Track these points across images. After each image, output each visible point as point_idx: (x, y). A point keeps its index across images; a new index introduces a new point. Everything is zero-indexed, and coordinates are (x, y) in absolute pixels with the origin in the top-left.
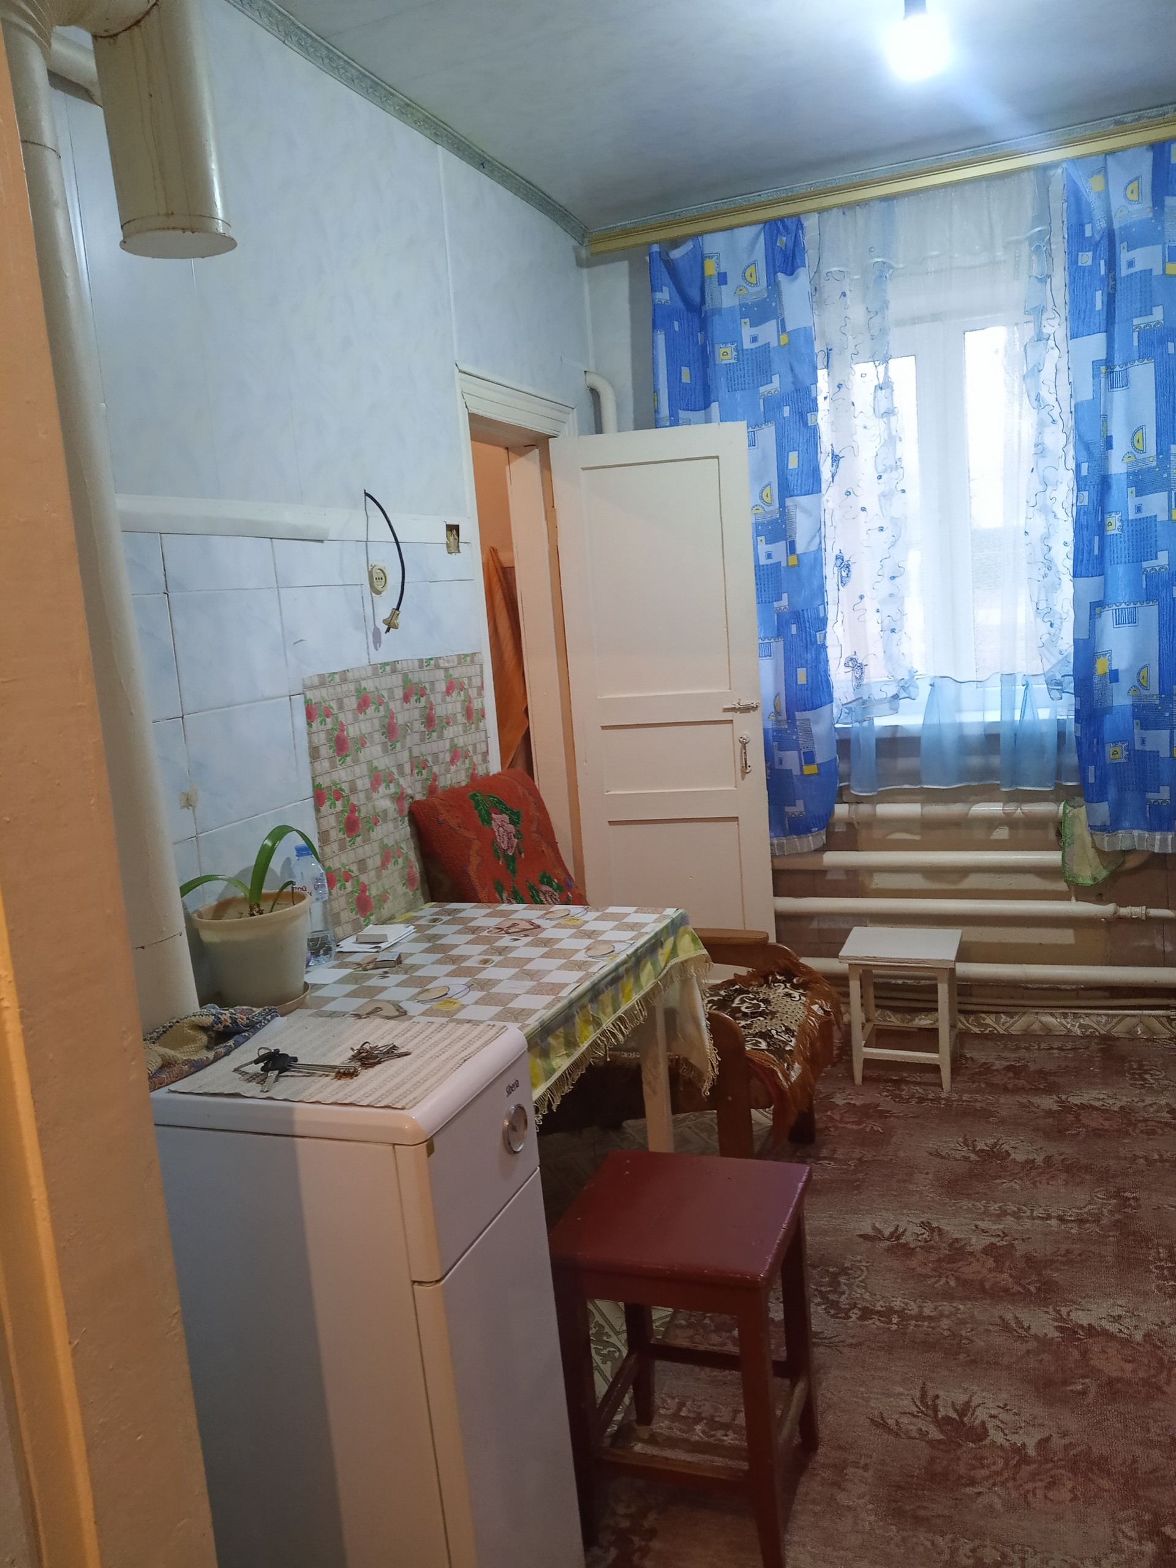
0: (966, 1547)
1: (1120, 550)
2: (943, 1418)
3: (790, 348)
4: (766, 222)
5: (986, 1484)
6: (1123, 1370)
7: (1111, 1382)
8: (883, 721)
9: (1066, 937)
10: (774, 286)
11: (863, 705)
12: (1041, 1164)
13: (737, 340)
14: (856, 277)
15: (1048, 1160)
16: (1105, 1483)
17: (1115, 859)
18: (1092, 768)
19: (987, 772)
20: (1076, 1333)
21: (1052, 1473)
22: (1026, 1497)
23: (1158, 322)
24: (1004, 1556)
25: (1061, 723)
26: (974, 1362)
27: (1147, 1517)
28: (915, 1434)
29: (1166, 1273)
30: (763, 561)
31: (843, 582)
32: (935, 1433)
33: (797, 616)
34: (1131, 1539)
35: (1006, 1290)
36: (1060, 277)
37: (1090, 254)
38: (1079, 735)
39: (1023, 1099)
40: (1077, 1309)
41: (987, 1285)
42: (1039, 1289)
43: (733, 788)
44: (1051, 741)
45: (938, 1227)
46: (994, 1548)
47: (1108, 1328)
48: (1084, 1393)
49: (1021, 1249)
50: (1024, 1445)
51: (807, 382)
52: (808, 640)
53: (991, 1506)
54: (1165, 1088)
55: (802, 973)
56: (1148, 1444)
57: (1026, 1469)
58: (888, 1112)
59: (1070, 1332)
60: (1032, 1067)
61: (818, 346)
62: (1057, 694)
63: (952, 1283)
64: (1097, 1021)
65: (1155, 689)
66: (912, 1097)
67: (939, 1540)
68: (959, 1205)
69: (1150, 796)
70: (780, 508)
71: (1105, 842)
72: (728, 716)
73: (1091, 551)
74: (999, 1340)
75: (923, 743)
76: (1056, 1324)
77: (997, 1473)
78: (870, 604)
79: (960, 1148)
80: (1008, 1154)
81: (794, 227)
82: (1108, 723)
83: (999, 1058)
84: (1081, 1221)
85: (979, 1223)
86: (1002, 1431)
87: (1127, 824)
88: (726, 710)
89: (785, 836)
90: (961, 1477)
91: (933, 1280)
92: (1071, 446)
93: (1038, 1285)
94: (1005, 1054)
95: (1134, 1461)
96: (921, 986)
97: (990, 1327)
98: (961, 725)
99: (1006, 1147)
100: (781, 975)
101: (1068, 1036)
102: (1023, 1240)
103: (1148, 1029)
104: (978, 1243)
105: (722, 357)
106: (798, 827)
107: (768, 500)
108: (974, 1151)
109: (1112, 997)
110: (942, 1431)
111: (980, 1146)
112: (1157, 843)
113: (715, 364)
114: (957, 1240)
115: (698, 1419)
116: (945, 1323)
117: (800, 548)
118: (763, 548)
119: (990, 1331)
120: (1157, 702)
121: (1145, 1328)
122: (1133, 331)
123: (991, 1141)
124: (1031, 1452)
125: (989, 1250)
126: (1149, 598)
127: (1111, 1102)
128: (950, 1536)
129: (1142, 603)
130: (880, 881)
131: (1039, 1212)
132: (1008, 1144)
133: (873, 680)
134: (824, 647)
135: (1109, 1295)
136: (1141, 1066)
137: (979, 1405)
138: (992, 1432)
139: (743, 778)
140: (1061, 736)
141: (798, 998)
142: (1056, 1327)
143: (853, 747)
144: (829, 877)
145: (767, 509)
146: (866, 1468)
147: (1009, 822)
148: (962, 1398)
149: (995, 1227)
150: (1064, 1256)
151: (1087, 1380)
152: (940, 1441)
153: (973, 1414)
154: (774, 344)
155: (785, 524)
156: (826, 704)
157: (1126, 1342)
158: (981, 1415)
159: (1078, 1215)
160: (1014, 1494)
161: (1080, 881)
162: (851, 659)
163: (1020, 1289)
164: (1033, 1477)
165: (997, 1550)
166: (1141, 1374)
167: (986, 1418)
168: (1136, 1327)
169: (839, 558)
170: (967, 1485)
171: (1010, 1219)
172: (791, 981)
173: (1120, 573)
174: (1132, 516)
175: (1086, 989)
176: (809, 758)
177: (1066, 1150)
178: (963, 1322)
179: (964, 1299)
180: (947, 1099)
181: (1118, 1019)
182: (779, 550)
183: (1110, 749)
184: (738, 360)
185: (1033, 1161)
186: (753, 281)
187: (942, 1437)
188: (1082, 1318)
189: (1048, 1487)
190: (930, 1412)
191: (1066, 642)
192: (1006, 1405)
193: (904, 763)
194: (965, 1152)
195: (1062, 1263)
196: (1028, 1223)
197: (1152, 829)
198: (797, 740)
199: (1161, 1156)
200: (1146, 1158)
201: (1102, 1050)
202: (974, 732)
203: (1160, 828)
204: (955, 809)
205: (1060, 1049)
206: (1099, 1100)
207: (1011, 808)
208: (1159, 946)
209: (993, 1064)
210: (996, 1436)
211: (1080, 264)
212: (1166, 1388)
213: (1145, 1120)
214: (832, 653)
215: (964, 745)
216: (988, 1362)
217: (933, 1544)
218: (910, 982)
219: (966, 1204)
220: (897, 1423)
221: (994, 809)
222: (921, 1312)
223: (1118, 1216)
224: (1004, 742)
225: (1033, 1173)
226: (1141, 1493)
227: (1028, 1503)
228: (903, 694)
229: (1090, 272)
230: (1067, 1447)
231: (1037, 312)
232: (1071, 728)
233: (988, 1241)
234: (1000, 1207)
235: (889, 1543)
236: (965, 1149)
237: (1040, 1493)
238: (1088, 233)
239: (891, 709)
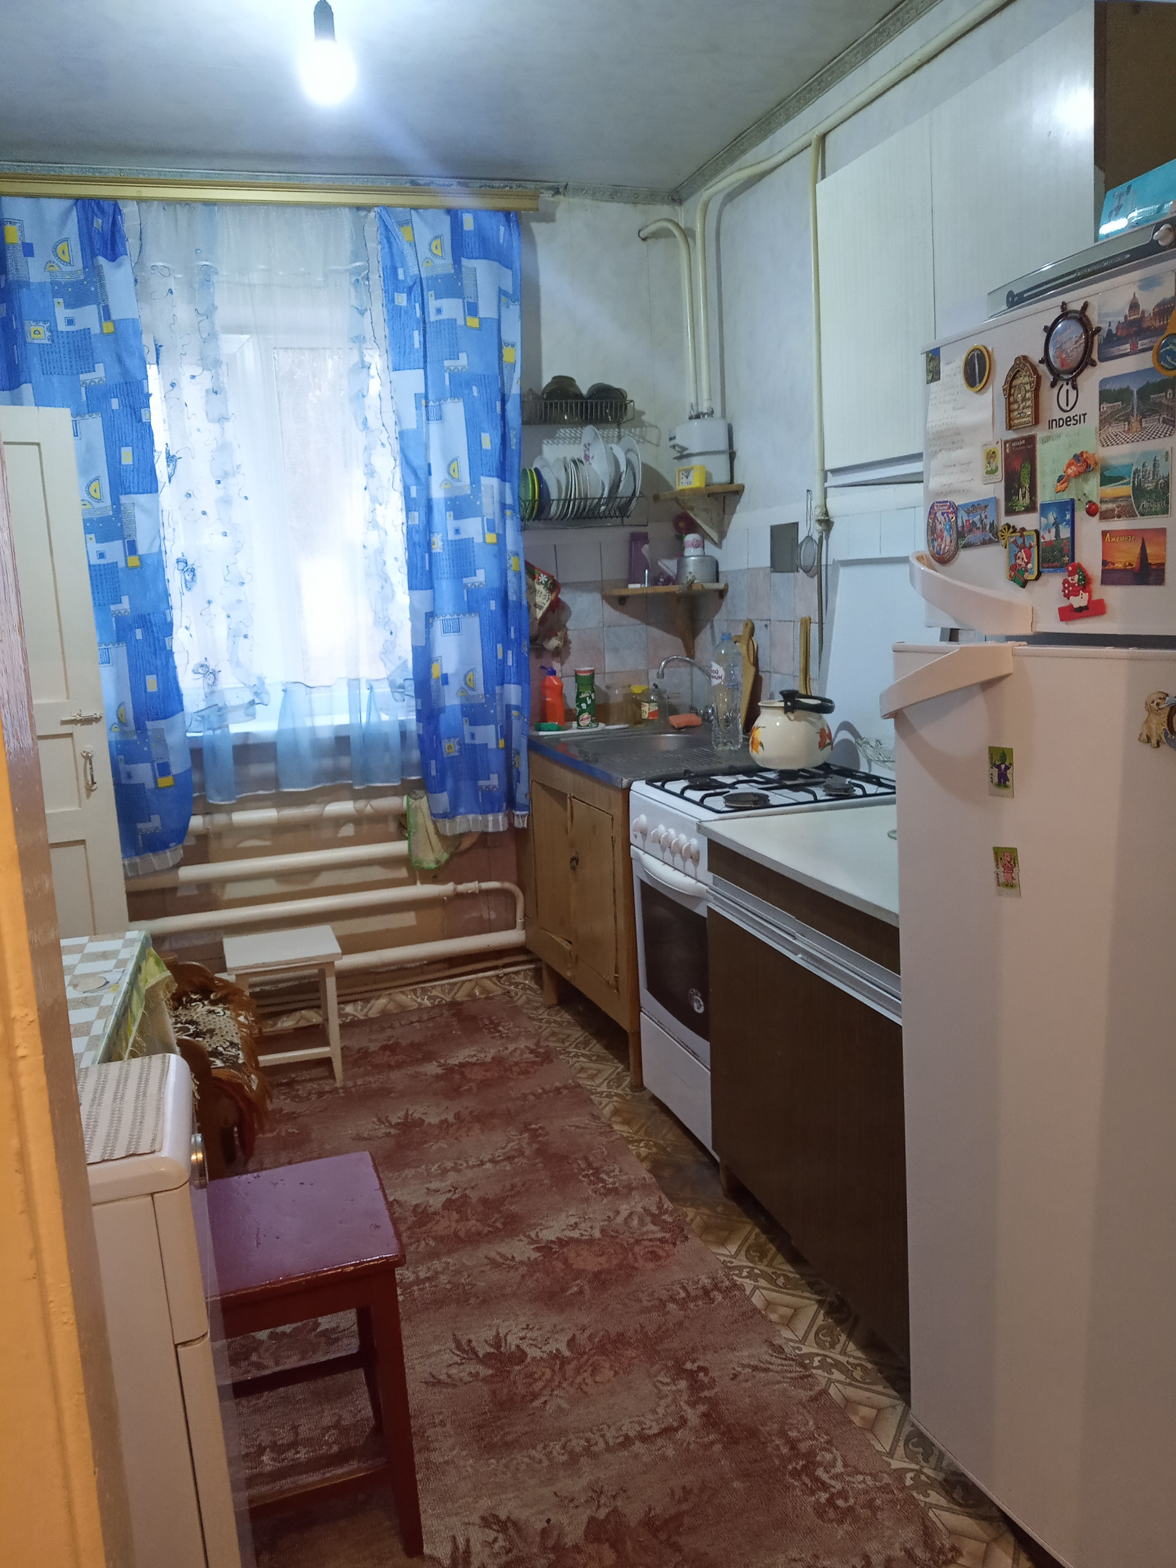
0: (556, 1448)
1: (444, 567)
2: (484, 1356)
3: (116, 337)
4: (77, 199)
5: (547, 1392)
6: (601, 1264)
7: (597, 1275)
8: (236, 728)
9: (409, 919)
10: (93, 272)
11: (218, 712)
12: (454, 1121)
13: (48, 318)
14: (179, 276)
15: (457, 1116)
16: (631, 1353)
17: (452, 842)
18: (433, 762)
19: (337, 773)
20: (551, 1248)
21: (590, 1362)
22: (582, 1389)
23: (464, 367)
24: (588, 1440)
25: (402, 724)
26: (484, 1302)
27: (670, 1363)
28: (469, 1379)
29: (592, 1178)
30: (95, 561)
31: (188, 585)
32: (485, 1371)
33: (143, 621)
34: (667, 1384)
35: (479, 1234)
36: (378, 310)
37: (405, 295)
38: (421, 732)
39: (411, 1070)
40: (541, 1230)
41: (462, 1234)
42: (504, 1224)
43: (75, 808)
44: (395, 740)
45: (395, 1200)
46: (578, 1438)
47: (571, 1235)
48: (581, 1292)
49: (474, 1196)
50: (557, 1350)
51: (139, 376)
52: (157, 645)
53: (559, 1407)
54: (519, 1034)
55: (218, 987)
56: (647, 1310)
57: (570, 1369)
58: (294, 1113)
59: (546, 1249)
60: (404, 1043)
61: (147, 341)
62: (398, 696)
63: (432, 1243)
64: (440, 991)
65: (480, 689)
66: (310, 1093)
67: (533, 1453)
68: (404, 1175)
69: (481, 783)
70: (112, 505)
71: (449, 828)
72: (67, 729)
73: (423, 567)
74: (495, 1276)
75: (281, 748)
76: (532, 1247)
77: (551, 1380)
78: (217, 609)
79: (377, 1127)
80: (423, 1121)
81: (111, 211)
82: (444, 720)
83: (371, 1041)
84: (509, 1159)
85: (428, 1185)
86: (536, 1346)
87: (462, 810)
88: (64, 723)
89: (137, 854)
90: (524, 1397)
91: (415, 1246)
92: (398, 469)
93: (502, 1221)
94: (373, 1037)
95: (642, 1327)
96: (280, 989)
97: (483, 1268)
98: (313, 729)
99: (417, 1115)
100: (196, 994)
101: (420, 1009)
102: (473, 1188)
103: (484, 990)
104: (436, 1202)
105: (33, 336)
106: (155, 844)
107: (97, 495)
108: (391, 1126)
109: (450, 967)
110: (489, 1367)
111: (394, 1120)
112: (490, 824)
113: (25, 342)
114: (416, 1206)
115: (261, 1450)
116: (443, 1279)
117: (142, 548)
118: (95, 547)
119: (483, 1271)
120: (484, 701)
121: (598, 1225)
122: (445, 371)
123: (402, 1114)
124: (567, 1353)
125: (448, 1205)
126: (471, 610)
127: (482, 1055)
128: (540, 1447)
129: (464, 615)
130: (232, 891)
131: (472, 1161)
132: (417, 1111)
133: (224, 686)
134: (170, 654)
135: (560, 1210)
136: (492, 1022)
137: (507, 1334)
138: (527, 1350)
139: (88, 796)
140: (403, 735)
141: (222, 1013)
142: (533, 1249)
143: (207, 756)
144: (180, 893)
145: (97, 505)
146: (443, 1424)
147: (357, 820)
148: (490, 1335)
149: (443, 1185)
150: (511, 1190)
151: (578, 1281)
152: (491, 1376)
153: (506, 1344)
154: (95, 329)
155: (121, 522)
156: (178, 712)
157: (591, 1242)
158: (513, 1341)
159: (504, 1154)
160: (572, 1391)
161: (426, 865)
162: (202, 666)
163: (491, 1229)
164: (578, 1371)
165: (581, 1438)
166: (615, 1262)
167: (518, 1342)
168: (591, 1227)
169: (182, 561)
170: (532, 1401)
171: (451, 1175)
172: (208, 998)
173: (445, 586)
174: (451, 536)
175: (428, 964)
176: (164, 769)
177: (469, 1104)
178: (458, 1272)
179: (450, 1252)
180: (343, 1088)
181: (458, 985)
182: (115, 551)
183: (445, 744)
184: (53, 341)
185: (446, 1120)
186: (66, 258)
187: (491, 1372)
188: (548, 1235)
189: (593, 1373)
190: (471, 1356)
191: (405, 649)
192: (528, 1325)
193: (256, 770)
194: (383, 1130)
195: (512, 1196)
196: (470, 1174)
197: (484, 812)
198: (149, 751)
199: (543, 1089)
200: (534, 1095)
201: (454, 1015)
202: (326, 735)
203: (492, 811)
204: (310, 811)
205: (418, 1021)
206: (472, 1056)
207: (361, 804)
208: (485, 916)
209: (368, 1048)
210: (533, 1353)
211: (396, 303)
212: (636, 1265)
213: (516, 1064)
214: (179, 659)
215: (319, 748)
216: (496, 1297)
217: (530, 1457)
218: (267, 988)
219: (409, 1172)
220: (449, 1376)
221: (345, 807)
222: (418, 1277)
223: (535, 1146)
224: (355, 742)
225: (451, 1131)
226: (658, 1348)
227: (585, 1393)
228: (257, 701)
229: (406, 312)
230: (590, 1338)
231: (359, 340)
232: (413, 726)
233: (443, 1198)
234: (439, 1167)
235: (496, 1475)
236: (383, 1126)
237: (589, 1381)
238: (401, 276)
239: (247, 715)
